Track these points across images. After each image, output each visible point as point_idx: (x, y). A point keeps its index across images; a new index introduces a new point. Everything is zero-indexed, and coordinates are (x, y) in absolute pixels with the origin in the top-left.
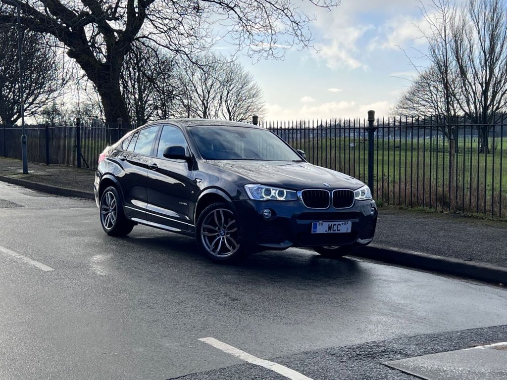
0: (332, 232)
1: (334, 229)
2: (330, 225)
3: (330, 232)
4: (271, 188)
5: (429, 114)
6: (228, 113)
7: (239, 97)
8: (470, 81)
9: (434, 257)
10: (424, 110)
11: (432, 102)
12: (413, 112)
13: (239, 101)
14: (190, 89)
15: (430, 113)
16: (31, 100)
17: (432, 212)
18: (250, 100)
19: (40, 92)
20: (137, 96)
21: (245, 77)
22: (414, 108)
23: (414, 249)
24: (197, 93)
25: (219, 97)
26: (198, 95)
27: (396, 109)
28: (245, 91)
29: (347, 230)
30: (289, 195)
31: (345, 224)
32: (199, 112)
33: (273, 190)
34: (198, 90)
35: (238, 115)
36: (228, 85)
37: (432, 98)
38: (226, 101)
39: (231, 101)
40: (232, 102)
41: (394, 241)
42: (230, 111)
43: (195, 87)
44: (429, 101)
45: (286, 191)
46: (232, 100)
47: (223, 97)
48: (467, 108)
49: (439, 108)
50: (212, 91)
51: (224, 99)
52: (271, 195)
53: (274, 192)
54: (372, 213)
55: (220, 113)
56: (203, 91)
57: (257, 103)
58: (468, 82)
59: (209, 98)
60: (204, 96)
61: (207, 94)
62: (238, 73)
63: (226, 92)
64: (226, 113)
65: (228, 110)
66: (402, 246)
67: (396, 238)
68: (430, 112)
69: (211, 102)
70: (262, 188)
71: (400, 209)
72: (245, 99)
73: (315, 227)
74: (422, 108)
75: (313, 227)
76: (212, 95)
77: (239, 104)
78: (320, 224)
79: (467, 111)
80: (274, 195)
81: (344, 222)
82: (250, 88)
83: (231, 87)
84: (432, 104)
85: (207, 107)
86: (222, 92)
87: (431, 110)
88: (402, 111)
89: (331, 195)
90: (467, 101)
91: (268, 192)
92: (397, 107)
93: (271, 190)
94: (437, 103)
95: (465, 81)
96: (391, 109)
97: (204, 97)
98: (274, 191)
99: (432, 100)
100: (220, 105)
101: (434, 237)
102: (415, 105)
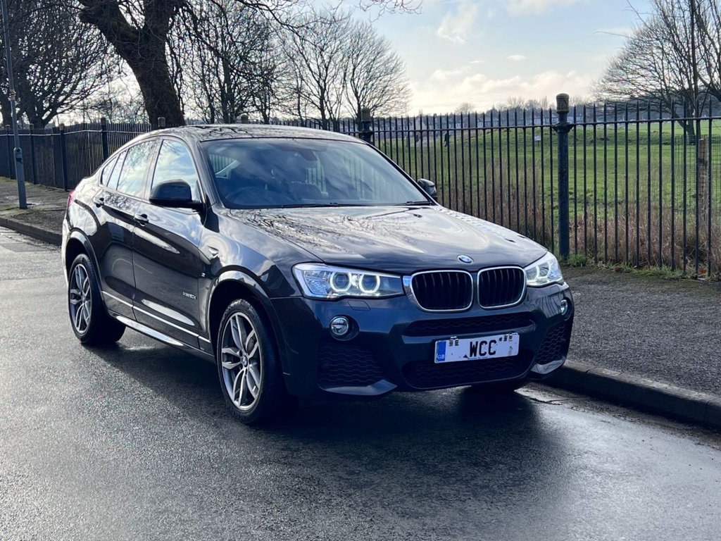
0: (478, 357)
1: (482, 352)
2: (474, 343)
3: (473, 357)
4: (349, 272)
5: (651, 88)
6: (355, 98)
7: (371, 74)
8: (711, 35)
9: (695, 395)
10: (644, 83)
11: (656, 71)
12: (628, 87)
13: (370, 79)
14: (299, 65)
15: (653, 87)
16: (67, 89)
17: (677, 279)
18: (387, 78)
19: (81, 76)
20: (222, 78)
21: (380, 44)
22: (628, 81)
23: (650, 373)
24: (310, 70)
25: (343, 74)
26: (312, 72)
27: (603, 83)
28: (379, 64)
29: (510, 352)
30: (386, 285)
31: (506, 339)
32: (313, 98)
33: (353, 274)
34: (311, 66)
35: (371, 99)
36: (355, 55)
37: (654, 64)
38: (352, 80)
39: (359, 79)
40: (360, 81)
41: (610, 352)
42: (359, 95)
43: (306, 61)
44: (651, 68)
45: (380, 277)
46: (361, 79)
47: (347, 74)
48: (708, 77)
49: (666, 79)
50: (331, 67)
51: (349, 77)
52: (349, 286)
53: (355, 279)
54: (563, 309)
55: (344, 98)
56: (318, 66)
57: (397, 81)
58: (709, 38)
59: (328, 77)
60: (320, 73)
61: (325, 71)
62: (368, 38)
63: (352, 67)
64: (353, 98)
65: (356, 93)
66: (624, 365)
67: (613, 345)
68: (654, 85)
69: (330, 83)
70: (328, 273)
71: (619, 271)
72: (380, 76)
73: (442, 351)
74: (640, 80)
75: (438, 350)
76: (332, 71)
77: (371, 83)
78: (451, 344)
79: (708, 82)
80: (354, 284)
81: (503, 336)
82: (386, 59)
83: (359, 60)
84: (656, 74)
85: (325, 89)
86: (346, 67)
87: (654, 82)
88: (612, 85)
89: (475, 280)
90: (707, 67)
91: (342, 280)
92: (604, 80)
93: (350, 275)
94: (663, 72)
95: (704, 37)
96: (594, 83)
97: (320, 75)
98: (355, 277)
99: (655, 68)
100: (343, 87)
101: (688, 340)
102: (630, 76)
